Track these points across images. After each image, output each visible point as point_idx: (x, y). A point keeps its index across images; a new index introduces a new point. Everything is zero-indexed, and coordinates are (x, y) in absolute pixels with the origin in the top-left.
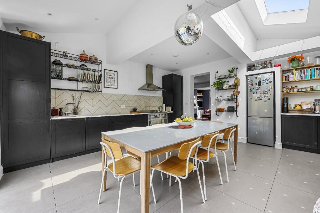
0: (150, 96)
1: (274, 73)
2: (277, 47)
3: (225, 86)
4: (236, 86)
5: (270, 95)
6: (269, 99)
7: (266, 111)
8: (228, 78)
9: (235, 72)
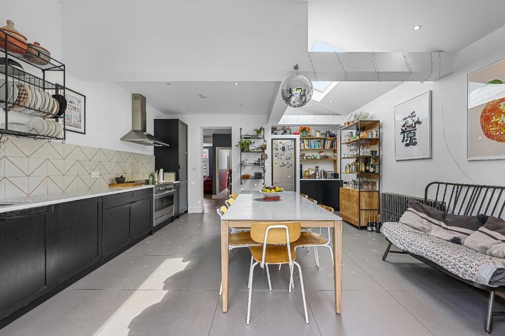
0: (138, 154)
1: (295, 140)
2: (297, 116)
3: (251, 148)
4: (264, 148)
5: (292, 162)
6: (291, 165)
7: (289, 177)
8: (255, 138)
9: (262, 133)
